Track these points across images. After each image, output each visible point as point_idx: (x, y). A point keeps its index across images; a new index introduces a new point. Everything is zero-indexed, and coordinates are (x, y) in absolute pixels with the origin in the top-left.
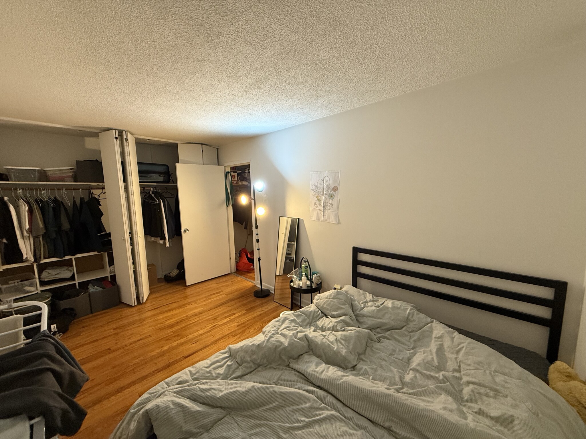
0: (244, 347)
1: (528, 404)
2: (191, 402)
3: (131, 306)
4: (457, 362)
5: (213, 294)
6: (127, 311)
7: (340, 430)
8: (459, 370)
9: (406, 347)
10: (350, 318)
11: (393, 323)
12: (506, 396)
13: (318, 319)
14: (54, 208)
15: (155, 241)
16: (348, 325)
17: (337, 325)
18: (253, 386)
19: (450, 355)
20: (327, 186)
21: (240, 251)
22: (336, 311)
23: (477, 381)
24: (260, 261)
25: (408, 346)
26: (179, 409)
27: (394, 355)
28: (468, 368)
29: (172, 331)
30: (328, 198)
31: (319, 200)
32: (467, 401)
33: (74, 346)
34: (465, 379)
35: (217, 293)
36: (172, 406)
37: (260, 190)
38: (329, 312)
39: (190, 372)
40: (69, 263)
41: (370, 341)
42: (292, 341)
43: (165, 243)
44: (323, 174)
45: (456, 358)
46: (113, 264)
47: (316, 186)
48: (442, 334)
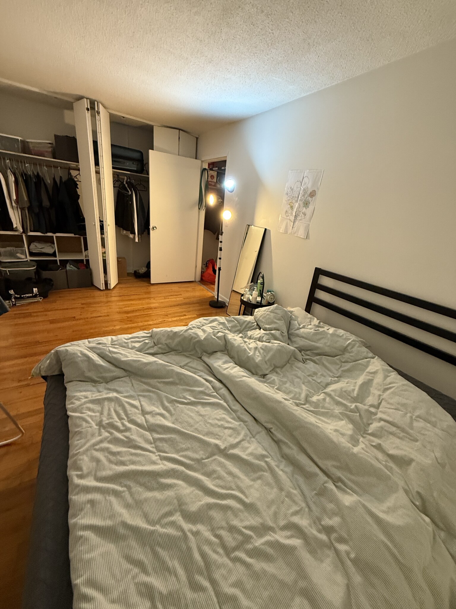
0: (163, 331)
1: (438, 455)
2: (98, 357)
3: (100, 290)
4: (379, 399)
5: (171, 295)
6: (97, 293)
7: (220, 416)
8: (377, 407)
9: (331, 374)
10: (282, 335)
11: (327, 349)
12: (417, 441)
13: (251, 330)
14: (35, 183)
15: (127, 235)
16: (276, 339)
17: (263, 337)
18: (156, 361)
19: (375, 391)
20: (304, 190)
21: (208, 261)
22: (269, 325)
23: (391, 419)
24: (221, 271)
25: (334, 373)
26: (85, 358)
27: (313, 377)
28: (389, 406)
29: (127, 317)
30: (302, 205)
31: (292, 207)
32: (369, 434)
33: (49, 309)
34: (380, 415)
35: (176, 295)
36: (79, 355)
37: (230, 190)
38: (263, 324)
39: (112, 339)
40: (50, 240)
41: (293, 359)
42: (209, 337)
43: (134, 238)
44: (303, 173)
45: (380, 395)
46: (88, 250)
47: (292, 190)
48: (377, 370)
